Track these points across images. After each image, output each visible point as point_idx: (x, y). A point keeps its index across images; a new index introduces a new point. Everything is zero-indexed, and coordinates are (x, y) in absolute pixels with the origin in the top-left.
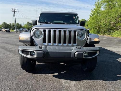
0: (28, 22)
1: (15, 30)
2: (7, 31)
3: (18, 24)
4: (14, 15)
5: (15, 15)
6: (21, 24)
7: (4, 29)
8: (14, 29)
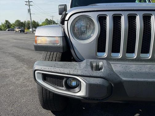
0: (47, 20)
1: (31, 30)
2: (21, 31)
3: (34, 22)
4: (28, 10)
5: (30, 10)
6: (37, 22)
7: (17, 28)
8: (29, 28)
